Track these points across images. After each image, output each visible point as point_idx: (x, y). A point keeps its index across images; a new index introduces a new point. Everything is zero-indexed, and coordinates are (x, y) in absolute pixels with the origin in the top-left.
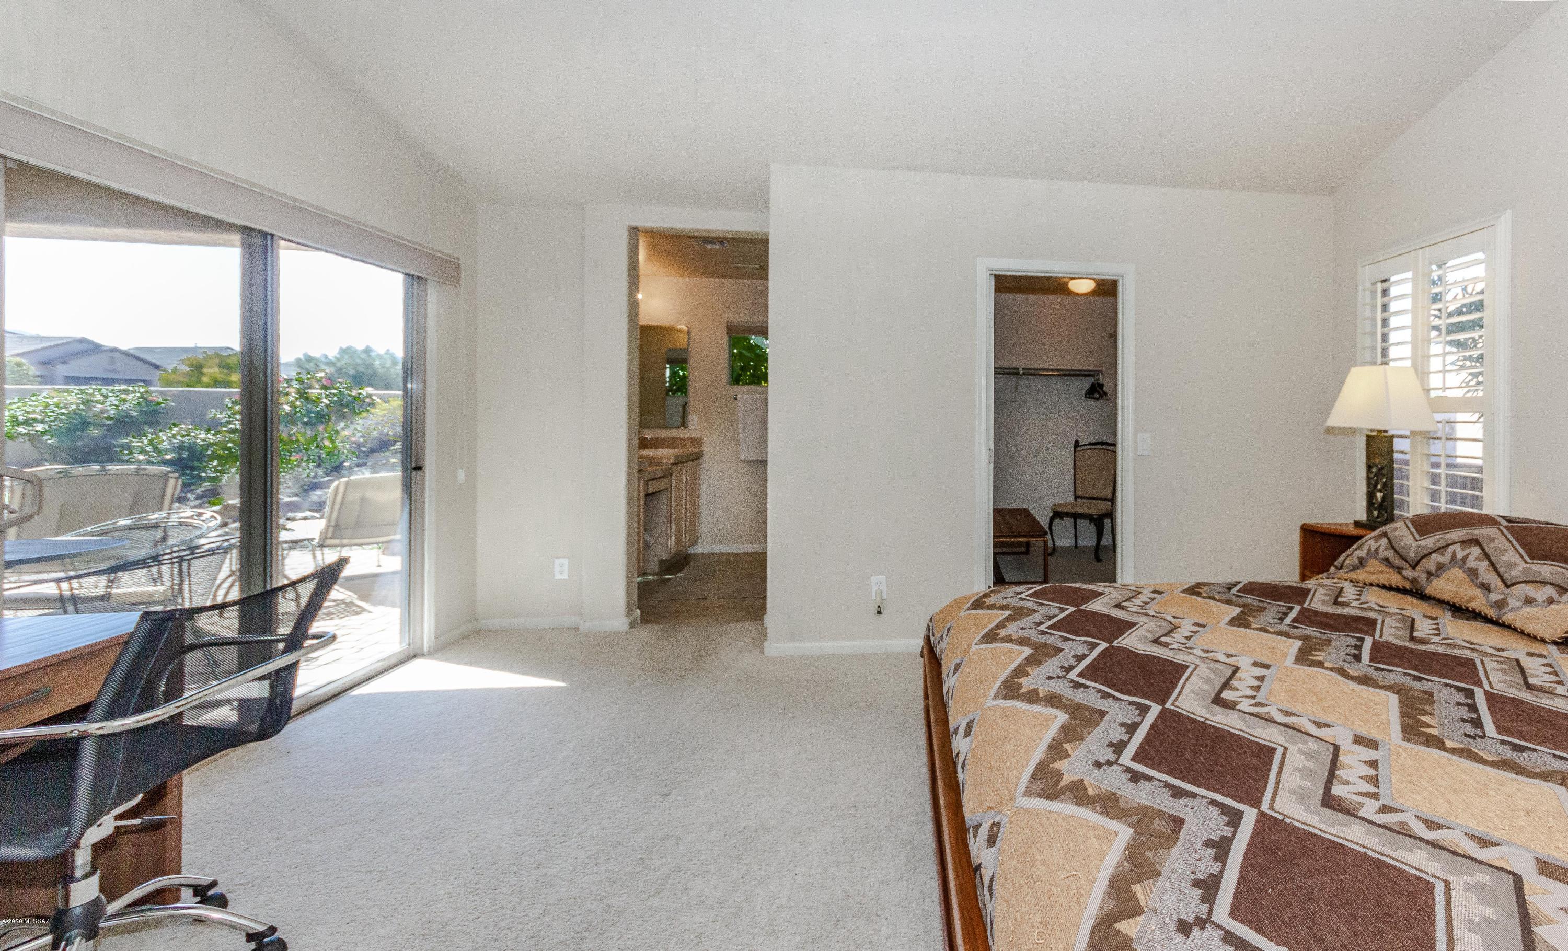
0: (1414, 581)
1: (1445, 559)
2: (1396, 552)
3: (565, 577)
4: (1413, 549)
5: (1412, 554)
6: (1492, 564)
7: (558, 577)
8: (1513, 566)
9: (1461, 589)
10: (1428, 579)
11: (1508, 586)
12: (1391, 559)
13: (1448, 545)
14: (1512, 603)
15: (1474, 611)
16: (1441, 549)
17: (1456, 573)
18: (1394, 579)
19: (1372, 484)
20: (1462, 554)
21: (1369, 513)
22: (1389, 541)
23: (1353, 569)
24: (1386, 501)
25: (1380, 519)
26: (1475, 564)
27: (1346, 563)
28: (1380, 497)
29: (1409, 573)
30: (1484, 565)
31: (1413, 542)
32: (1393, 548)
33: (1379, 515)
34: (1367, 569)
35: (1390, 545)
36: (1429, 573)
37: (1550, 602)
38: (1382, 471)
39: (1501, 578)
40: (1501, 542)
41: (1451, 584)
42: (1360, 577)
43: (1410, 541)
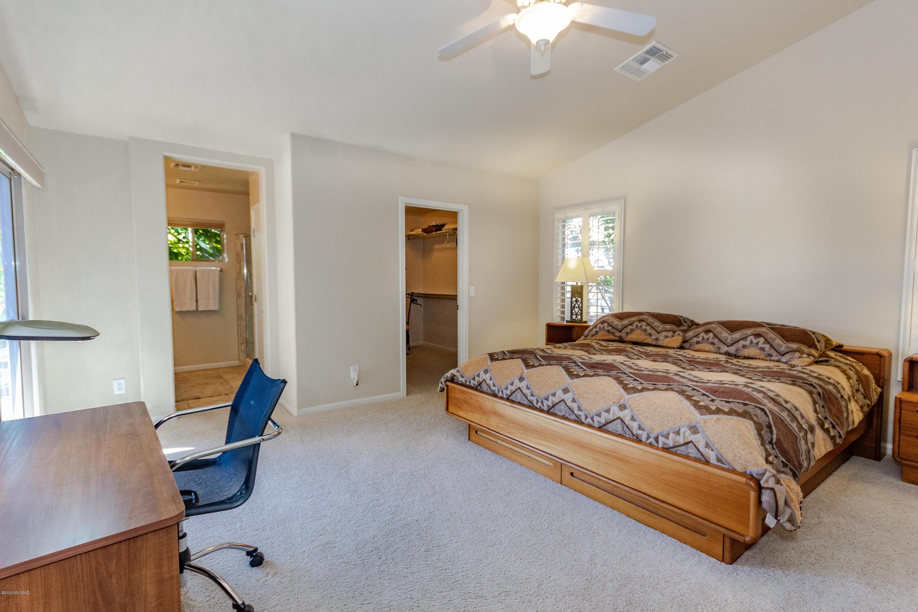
0: (620, 337)
1: (634, 327)
2: (613, 327)
3: (123, 392)
4: (620, 325)
5: (620, 327)
6: (652, 327)
7: (117, 392)
8: (659, 327)
9: (641, 337)
10: (626, 335)
11: (659, 333)
12: (611, 330)
13: (633, 323)
14: (661, 338)
15: (646, 343)
16: (631, 324)
17: (638, 332)
18: (611, 337)
19: (573, 305)
20: (639, 325)
21: (571, 317)
22: (608, 324)
23: (593, 336)
24: (580, 312)
25: (576, 319)
26: (645, 328)
27: (590, 334)
28: (577, 310)
29: (618, 334)
30: (648, 328)
31: (619, 323)
32: (611, 326)
33: (576, 317)
34: (599, 335)
35: (609, 325)
36: (627, 333)
37: (672, 336)
38: (578, 300)
39: (656, 331)
40: (651, 320)
41: (636, 336)
42: (598, 338)
43: (618, 323)
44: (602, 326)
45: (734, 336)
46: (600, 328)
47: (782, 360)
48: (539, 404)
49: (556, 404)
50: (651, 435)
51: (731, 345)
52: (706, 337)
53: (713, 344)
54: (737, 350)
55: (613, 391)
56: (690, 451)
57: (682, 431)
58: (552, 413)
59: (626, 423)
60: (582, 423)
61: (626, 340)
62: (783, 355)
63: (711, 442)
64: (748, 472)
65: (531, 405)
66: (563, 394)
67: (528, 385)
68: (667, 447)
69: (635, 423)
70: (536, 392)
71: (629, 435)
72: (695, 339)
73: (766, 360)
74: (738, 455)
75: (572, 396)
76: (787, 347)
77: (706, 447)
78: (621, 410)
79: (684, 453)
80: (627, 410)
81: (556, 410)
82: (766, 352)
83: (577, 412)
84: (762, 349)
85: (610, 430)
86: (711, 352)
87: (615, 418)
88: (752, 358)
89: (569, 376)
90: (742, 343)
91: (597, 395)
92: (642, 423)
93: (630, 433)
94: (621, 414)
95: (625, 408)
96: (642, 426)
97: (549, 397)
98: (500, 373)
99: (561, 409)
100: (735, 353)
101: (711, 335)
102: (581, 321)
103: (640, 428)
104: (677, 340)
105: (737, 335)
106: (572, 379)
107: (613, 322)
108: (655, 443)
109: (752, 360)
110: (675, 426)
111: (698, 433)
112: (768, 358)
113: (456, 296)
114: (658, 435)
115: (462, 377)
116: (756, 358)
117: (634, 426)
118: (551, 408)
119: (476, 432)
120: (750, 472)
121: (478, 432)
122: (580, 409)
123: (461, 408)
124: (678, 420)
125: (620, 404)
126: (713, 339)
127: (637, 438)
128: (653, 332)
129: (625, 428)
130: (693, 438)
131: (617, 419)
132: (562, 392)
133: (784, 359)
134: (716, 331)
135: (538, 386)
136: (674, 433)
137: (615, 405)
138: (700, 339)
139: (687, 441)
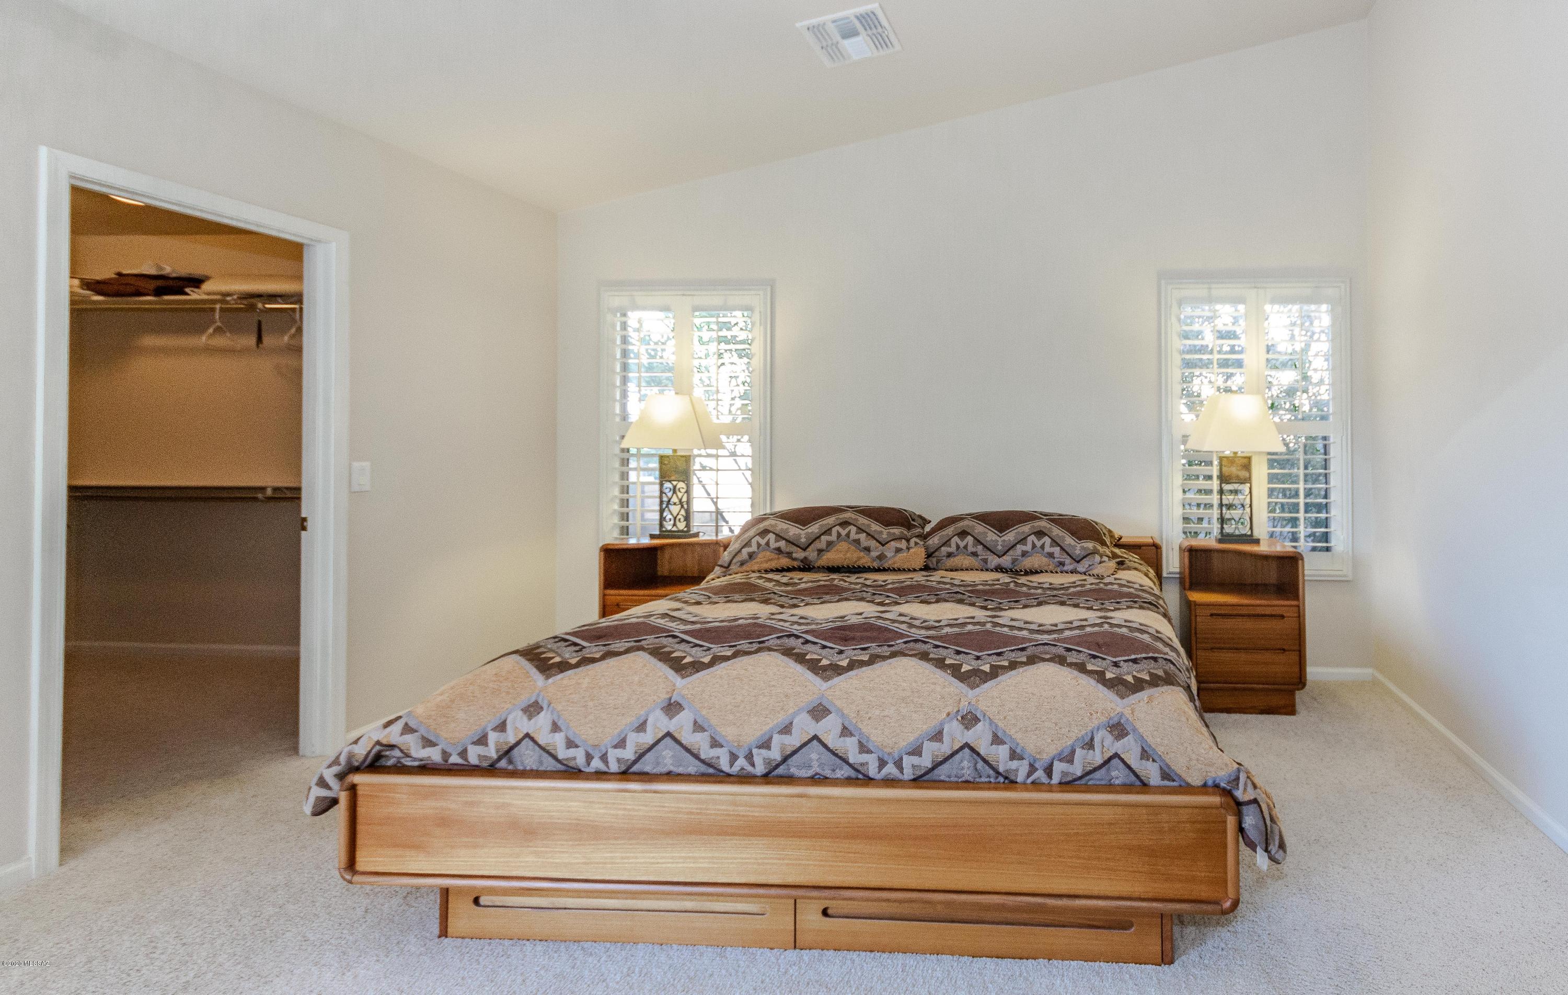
0: (803, 560)
1: (832, 537)
2: (787, 541)
4: (803, 536)
5: (802, 540)
6: (868, 534)
8: (881, 532)
9: (848, 555)
10: (818, 555)
11: (883, 545)
12: (783, 548)
13: (830, 528)
14: (888, 554)
15: (860, 567)
16: (828, 532)
17: (843, 545)
18: (784, 562)
19: (665, 499)
20: (844, 532)
21: (661, 525)
22: (777, 535)
23: (742, 564)
24: (683, 512)
25: (675, 529)
26: (857, 537)
27: (734, 561)
28: (675, 509)
29: (800, 554)
30: (862, 536)
31: (800, 531)
32: (784, 539)
33: (674, 525)
34: (758, 560)
35: (779, 537)
36: (820, 551)
37: (908, 548)
38: (678, 487)
39: (877, 541)
40: (863, 521)
41: (840, 555)
42: (756, 568)
43: (797, 531)
44: (763, 542)
45: (1006, 538)
46: (759, 545)
47: (1078, 569)
48: (741, 762)
49: (795, 752)
50: (1037, 765)
51: (1004, 555)
52: (962, 544)
53: (975, 554)
54: (1014, 561)
55: (938, 689)
56: (1114, 774)
57: (1097, 740)
58: (781, 777)
59: (982, 752)
60: (867, 781)
61: (816, 565)
62: (1078, 562)
63: (1150, 746)
64: (1210, 783)
65: (711, 771)
66: (814, 722)
67: (698, 720)
68: (1069, 779)
69: (1001, 747)
70: (728, 733)
71: (989, 776)
72: (944, 550)
73: (1057, 572)
74: (1194, 756)
75: (840, 721)
76: (1083, 548)
77: (1141, 759)
78: (968, 728)
79: (1103, 782)
80: (980, 724)
81: (794, 768)
82: (1056, 560)
83: (854, 757)
84: (1051, 555)
85: (942, 778)
86: (972, 570)
87: (956, 747)
88: (1037, 572)
89: (817, 674)
90: (1020, 548)
91: (903, 705)
92: (1018, 744)
93: (991, 772)
94: (970, 736)
95: (976, 720)
96: (1018, 751)
97: (771, 738)
98: (591, 704)
99: (811, 759)
100: (1011, 566)
101: (969, 539)
102: (686, 533)
103: (1014, 755)
104: (917, 555)
105: (1010, 536)
106: (826, 679)
107: (787, 530)
108: (1045, 780)
109: (1037, 576)
110: (1083, 732)
111: (1127, 734)
112: (1059, 570)
113: (298, 489)
114: (1053, 759)
115: (428, 743)
116: (1042, 572)
117: (1000, 754)
118: (778, 766)
119: (476, 901)
120: (1214, 782)
121: (483, 901)
122: (864, 748)
123: (417, 847)
124: (1086, 719)
125: (961, 714)
126: (974, 545)
127: (1006, 778)
128: (873, 544)
129: (980, 764)
130: (1118, 747)
131: (961, 748)
132: (810, 718)
133: (1081, 567)
134: (976, 531)
135: (731, 717)
136: (1083, 748)
137: (952, 719)
138: (953, 549)
139: (1107, 756)
